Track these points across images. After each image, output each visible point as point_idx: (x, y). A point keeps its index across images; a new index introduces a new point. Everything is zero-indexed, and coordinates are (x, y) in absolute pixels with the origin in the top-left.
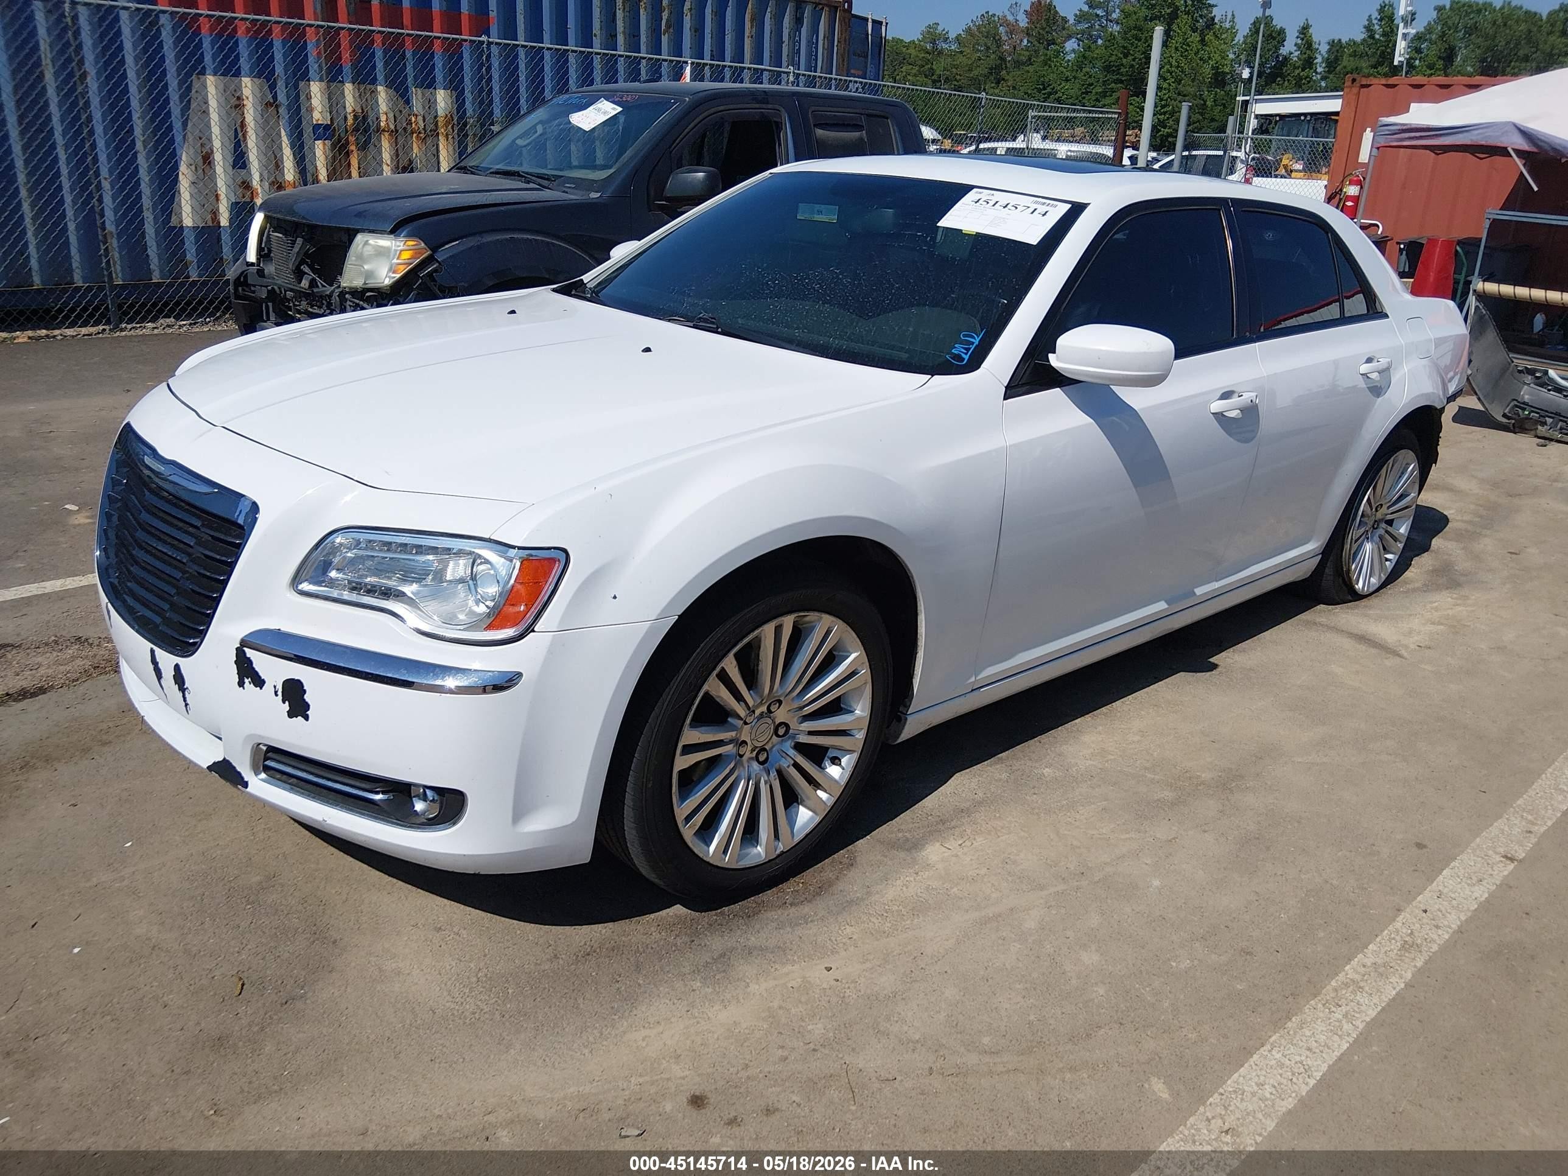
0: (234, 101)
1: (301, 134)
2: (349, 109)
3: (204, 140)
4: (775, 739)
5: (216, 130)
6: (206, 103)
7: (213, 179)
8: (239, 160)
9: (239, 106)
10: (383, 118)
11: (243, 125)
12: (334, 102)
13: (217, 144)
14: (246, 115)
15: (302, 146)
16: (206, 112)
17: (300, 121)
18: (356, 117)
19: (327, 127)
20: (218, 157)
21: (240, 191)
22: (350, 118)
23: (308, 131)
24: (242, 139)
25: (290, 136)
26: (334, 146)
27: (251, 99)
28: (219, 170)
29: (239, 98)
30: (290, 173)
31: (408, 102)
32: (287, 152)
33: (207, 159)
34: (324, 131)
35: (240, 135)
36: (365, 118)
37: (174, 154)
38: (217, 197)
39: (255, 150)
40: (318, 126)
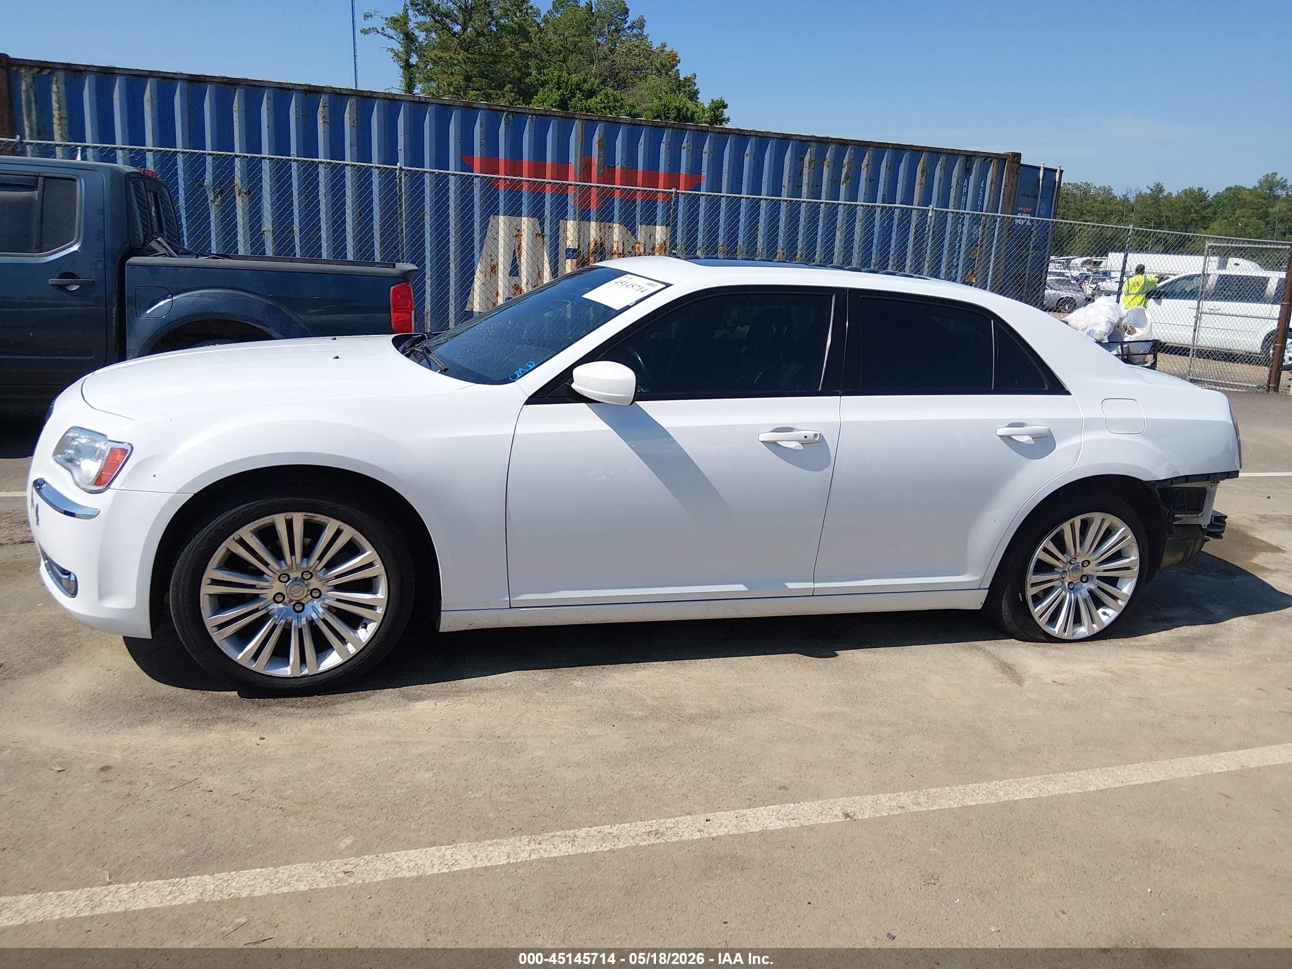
0: (515, 233)
1: (557, 254)
2: (592, 239)
3: (493, 257)
4: (310, 597)
5: (501, 250)
6: (497, 233)
7: (496, 282)
8: (514, 271)
9: (518, 236)
10: (615, 245)
11: (519, 248)
12: (581, 234)
13: (501, 259)
14: (522, 242)
15: (557, 262)
16: (496, 239)
17: (557, 246)
18: (596, 244)
19: (574, 251)
20: (501, 267)
21: (513, 291)
22: (593, 244)
23: (562, 252)
24: (518, 257)
25: (549, 256)
26: (578, 263)
27: (526, 231)
28: (501, 275)
29: (518, 230)
30: (547, 278)
31: (634, 233)
32: (547, 266)
33: (494, 269)
34: (573, 253)
35: (517, 254)
36: (602, 244)
37: (473, 265)
38: (497, 294)
39: (525, 264)
40: (568, 250)
